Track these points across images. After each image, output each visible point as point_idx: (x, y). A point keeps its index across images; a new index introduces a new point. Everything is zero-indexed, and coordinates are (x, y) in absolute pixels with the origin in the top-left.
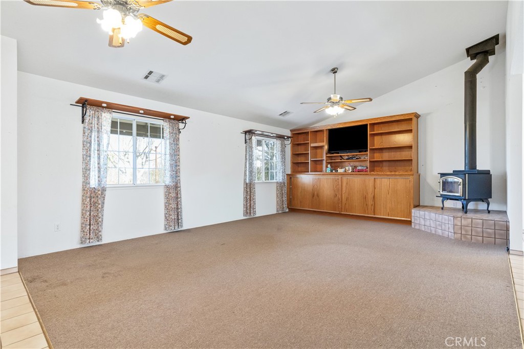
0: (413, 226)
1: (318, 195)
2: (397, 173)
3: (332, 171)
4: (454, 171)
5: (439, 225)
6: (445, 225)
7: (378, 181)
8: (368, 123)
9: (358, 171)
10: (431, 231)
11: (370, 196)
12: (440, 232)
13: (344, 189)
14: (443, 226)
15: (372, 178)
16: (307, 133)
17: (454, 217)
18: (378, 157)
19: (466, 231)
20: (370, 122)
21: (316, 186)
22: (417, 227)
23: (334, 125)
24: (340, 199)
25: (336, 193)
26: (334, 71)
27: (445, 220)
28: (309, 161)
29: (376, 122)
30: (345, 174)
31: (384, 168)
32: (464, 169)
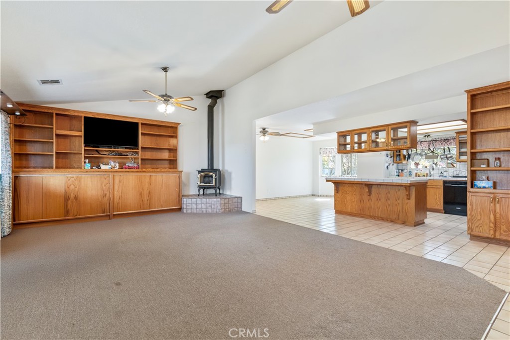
0: (185, 211)
1: (76, 198)
2: (158, 170)
3: (92, 168)
4: (202, 169)
5: (210, 206)
6: (214, 206)
7: (153, 178)
8: (140, 122)
9: (128, 168)
10: (202, 211)
11: (146, 192)
12: (210, 211)
13: (116, 187)
14: (213, 206)
15: (148, 175)
16: (51, 115)
17: (221, 199)
18: (149, 155)
19: (226, 206)
20: (142, 122)
21: (72, 187)
22: (189, 211)
23: (98, 114)
24: (112, 199)
25: (106, 193)
26: (165, 69)
27: (215, 202)
28: (54, 154)
29: (148, 123)
30: (112, 171)
31: (147, 166)
32: (207, 168)
